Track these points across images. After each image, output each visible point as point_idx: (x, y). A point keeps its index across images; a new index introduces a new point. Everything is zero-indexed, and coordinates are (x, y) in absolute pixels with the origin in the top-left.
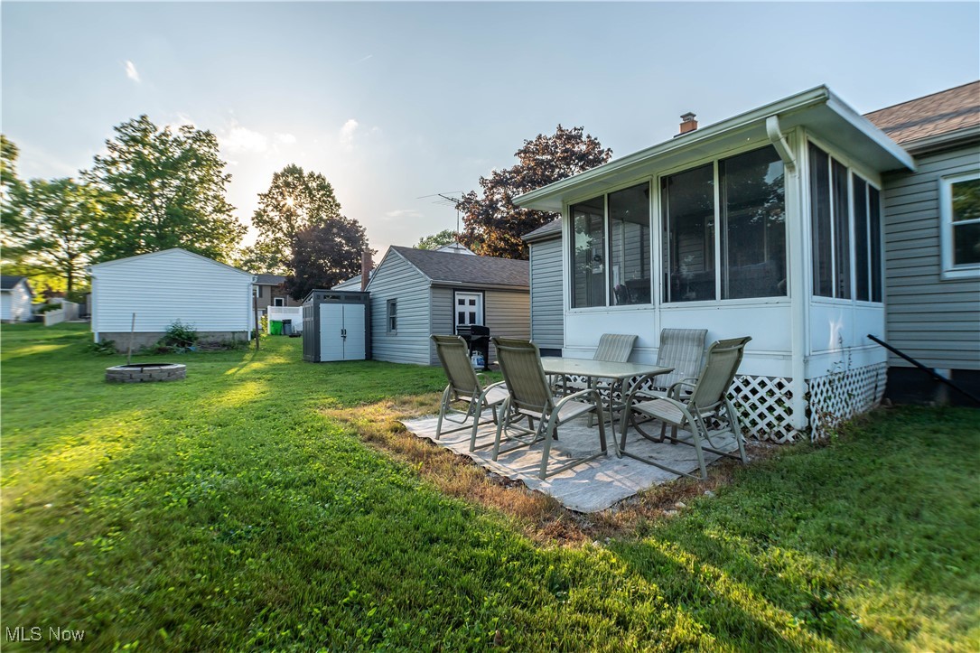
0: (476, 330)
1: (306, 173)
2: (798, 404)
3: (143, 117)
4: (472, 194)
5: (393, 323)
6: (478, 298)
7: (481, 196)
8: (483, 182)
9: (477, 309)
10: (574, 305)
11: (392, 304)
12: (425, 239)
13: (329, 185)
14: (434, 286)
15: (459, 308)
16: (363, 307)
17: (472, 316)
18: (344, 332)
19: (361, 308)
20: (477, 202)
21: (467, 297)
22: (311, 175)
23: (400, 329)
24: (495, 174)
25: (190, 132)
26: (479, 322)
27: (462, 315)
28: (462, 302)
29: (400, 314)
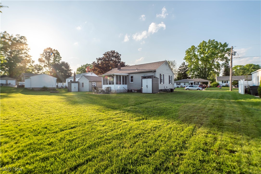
0: (95, 87)
1: (53, 50)
2: (114, 91)
3: (5, 32)
4: (95, 62)
5: (83, 86)
6: (95, 83)
7: (96, 62)
8: (97, 59)
9: (95, 84)
10: (103, 85)
11: (83, 84)
12: (82, 65)
13: (59, 52)
14: (89, 81)
15: (93, 84)
16: (78, 84)
17: (94, 85)
18: (75, 87)
19: (77, 84)
20: (95, 63)
21: (94, 83)
22: (54, 50)
23: (84, 87)
24: (99, 58)
25: (19, 36)
26: (95, 86)
27: (93, 85)
28: (93, 83)
29: (84, 85)
